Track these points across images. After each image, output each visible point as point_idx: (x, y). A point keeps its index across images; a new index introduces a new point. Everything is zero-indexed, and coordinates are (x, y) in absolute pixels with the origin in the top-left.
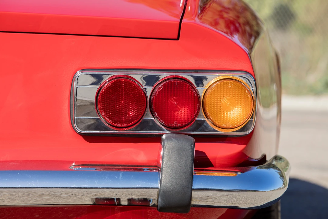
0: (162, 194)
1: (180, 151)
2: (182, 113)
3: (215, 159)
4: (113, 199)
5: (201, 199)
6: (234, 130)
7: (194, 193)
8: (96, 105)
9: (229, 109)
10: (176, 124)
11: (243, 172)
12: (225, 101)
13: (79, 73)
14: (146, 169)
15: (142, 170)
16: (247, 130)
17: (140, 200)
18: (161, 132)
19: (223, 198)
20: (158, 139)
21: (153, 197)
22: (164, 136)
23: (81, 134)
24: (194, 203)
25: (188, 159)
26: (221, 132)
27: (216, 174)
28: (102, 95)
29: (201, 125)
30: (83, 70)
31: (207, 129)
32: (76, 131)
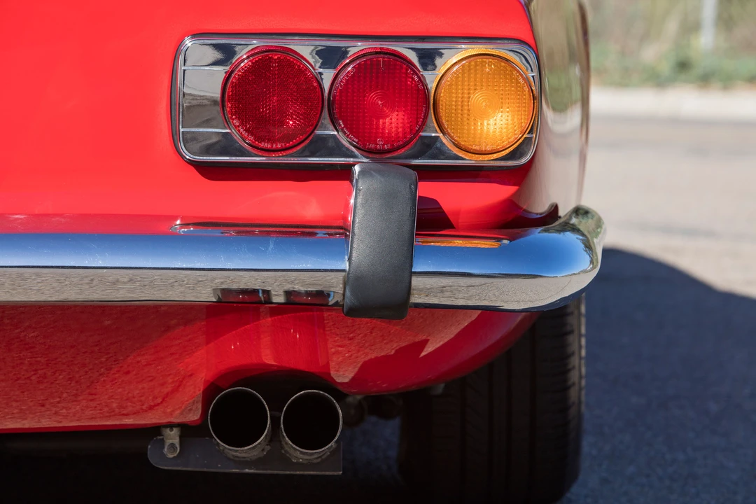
0: (353, 280)
1: (388, 198)
2: (394, 121)
3: (457, 213)
4: (255, 292)
5: (428, 292)
6: (495, 156)
7: (416, 282)
8: (223, 106)
9: (484, 115)
10: (380, 144)
11: (512, 239)
12: (478, 98)
13: (188, 42)
14: (321, 233)
15: (314, 234)
16: (522, 155)
17: (308, 294)
18: (351, 160)
19: (473, 291)
20: (344, 173)
21: (335, 287)
22: (357, 169)
23: (191, 163)
24: (416, 299)
25: (404, 214)
26: (470, 160)
27: (458, 243)
28: (234, 86)
29: (430, 147)
30: (195, 35)
31: (442, 154)
32: (183, 157)
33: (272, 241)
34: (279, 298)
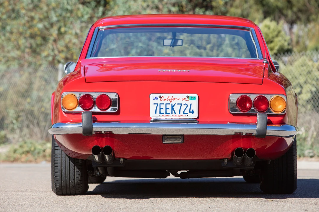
0: (257, 131)
1: (263, 118)
2: (263, 107)
3: (274, 122)
4: (241, 133)
5: (269, 133)
6: (280, 112)
7: (267, 131)
8: (236, 104)
9: (278, 106)
10: (261, 110)
11: (282, 125)
12: (277, 103)
13: (231, 95)
14: (251, 124)
15: (250, 124)
16: (284, 113)
17: (250, 133)
18: (256, 113)
19: (276, 133)
20: (256, 115)
21: (255, 133)
22: (258, 114)
23: (231, 113)
24: (267, 134)
25: (265, 121)
26: (274, 113)
27: (274, 126)
28: (238, 101)
30: (232, 94)
31: (271, 112)
32: (230, 112)
33: (245, 125)
34: (244, 134)
